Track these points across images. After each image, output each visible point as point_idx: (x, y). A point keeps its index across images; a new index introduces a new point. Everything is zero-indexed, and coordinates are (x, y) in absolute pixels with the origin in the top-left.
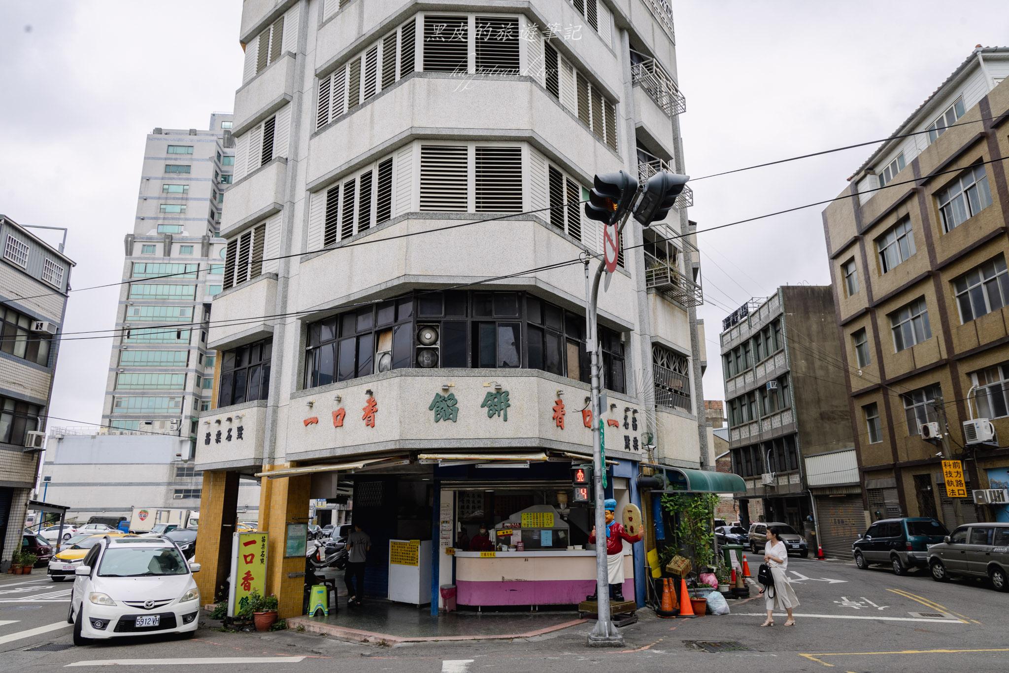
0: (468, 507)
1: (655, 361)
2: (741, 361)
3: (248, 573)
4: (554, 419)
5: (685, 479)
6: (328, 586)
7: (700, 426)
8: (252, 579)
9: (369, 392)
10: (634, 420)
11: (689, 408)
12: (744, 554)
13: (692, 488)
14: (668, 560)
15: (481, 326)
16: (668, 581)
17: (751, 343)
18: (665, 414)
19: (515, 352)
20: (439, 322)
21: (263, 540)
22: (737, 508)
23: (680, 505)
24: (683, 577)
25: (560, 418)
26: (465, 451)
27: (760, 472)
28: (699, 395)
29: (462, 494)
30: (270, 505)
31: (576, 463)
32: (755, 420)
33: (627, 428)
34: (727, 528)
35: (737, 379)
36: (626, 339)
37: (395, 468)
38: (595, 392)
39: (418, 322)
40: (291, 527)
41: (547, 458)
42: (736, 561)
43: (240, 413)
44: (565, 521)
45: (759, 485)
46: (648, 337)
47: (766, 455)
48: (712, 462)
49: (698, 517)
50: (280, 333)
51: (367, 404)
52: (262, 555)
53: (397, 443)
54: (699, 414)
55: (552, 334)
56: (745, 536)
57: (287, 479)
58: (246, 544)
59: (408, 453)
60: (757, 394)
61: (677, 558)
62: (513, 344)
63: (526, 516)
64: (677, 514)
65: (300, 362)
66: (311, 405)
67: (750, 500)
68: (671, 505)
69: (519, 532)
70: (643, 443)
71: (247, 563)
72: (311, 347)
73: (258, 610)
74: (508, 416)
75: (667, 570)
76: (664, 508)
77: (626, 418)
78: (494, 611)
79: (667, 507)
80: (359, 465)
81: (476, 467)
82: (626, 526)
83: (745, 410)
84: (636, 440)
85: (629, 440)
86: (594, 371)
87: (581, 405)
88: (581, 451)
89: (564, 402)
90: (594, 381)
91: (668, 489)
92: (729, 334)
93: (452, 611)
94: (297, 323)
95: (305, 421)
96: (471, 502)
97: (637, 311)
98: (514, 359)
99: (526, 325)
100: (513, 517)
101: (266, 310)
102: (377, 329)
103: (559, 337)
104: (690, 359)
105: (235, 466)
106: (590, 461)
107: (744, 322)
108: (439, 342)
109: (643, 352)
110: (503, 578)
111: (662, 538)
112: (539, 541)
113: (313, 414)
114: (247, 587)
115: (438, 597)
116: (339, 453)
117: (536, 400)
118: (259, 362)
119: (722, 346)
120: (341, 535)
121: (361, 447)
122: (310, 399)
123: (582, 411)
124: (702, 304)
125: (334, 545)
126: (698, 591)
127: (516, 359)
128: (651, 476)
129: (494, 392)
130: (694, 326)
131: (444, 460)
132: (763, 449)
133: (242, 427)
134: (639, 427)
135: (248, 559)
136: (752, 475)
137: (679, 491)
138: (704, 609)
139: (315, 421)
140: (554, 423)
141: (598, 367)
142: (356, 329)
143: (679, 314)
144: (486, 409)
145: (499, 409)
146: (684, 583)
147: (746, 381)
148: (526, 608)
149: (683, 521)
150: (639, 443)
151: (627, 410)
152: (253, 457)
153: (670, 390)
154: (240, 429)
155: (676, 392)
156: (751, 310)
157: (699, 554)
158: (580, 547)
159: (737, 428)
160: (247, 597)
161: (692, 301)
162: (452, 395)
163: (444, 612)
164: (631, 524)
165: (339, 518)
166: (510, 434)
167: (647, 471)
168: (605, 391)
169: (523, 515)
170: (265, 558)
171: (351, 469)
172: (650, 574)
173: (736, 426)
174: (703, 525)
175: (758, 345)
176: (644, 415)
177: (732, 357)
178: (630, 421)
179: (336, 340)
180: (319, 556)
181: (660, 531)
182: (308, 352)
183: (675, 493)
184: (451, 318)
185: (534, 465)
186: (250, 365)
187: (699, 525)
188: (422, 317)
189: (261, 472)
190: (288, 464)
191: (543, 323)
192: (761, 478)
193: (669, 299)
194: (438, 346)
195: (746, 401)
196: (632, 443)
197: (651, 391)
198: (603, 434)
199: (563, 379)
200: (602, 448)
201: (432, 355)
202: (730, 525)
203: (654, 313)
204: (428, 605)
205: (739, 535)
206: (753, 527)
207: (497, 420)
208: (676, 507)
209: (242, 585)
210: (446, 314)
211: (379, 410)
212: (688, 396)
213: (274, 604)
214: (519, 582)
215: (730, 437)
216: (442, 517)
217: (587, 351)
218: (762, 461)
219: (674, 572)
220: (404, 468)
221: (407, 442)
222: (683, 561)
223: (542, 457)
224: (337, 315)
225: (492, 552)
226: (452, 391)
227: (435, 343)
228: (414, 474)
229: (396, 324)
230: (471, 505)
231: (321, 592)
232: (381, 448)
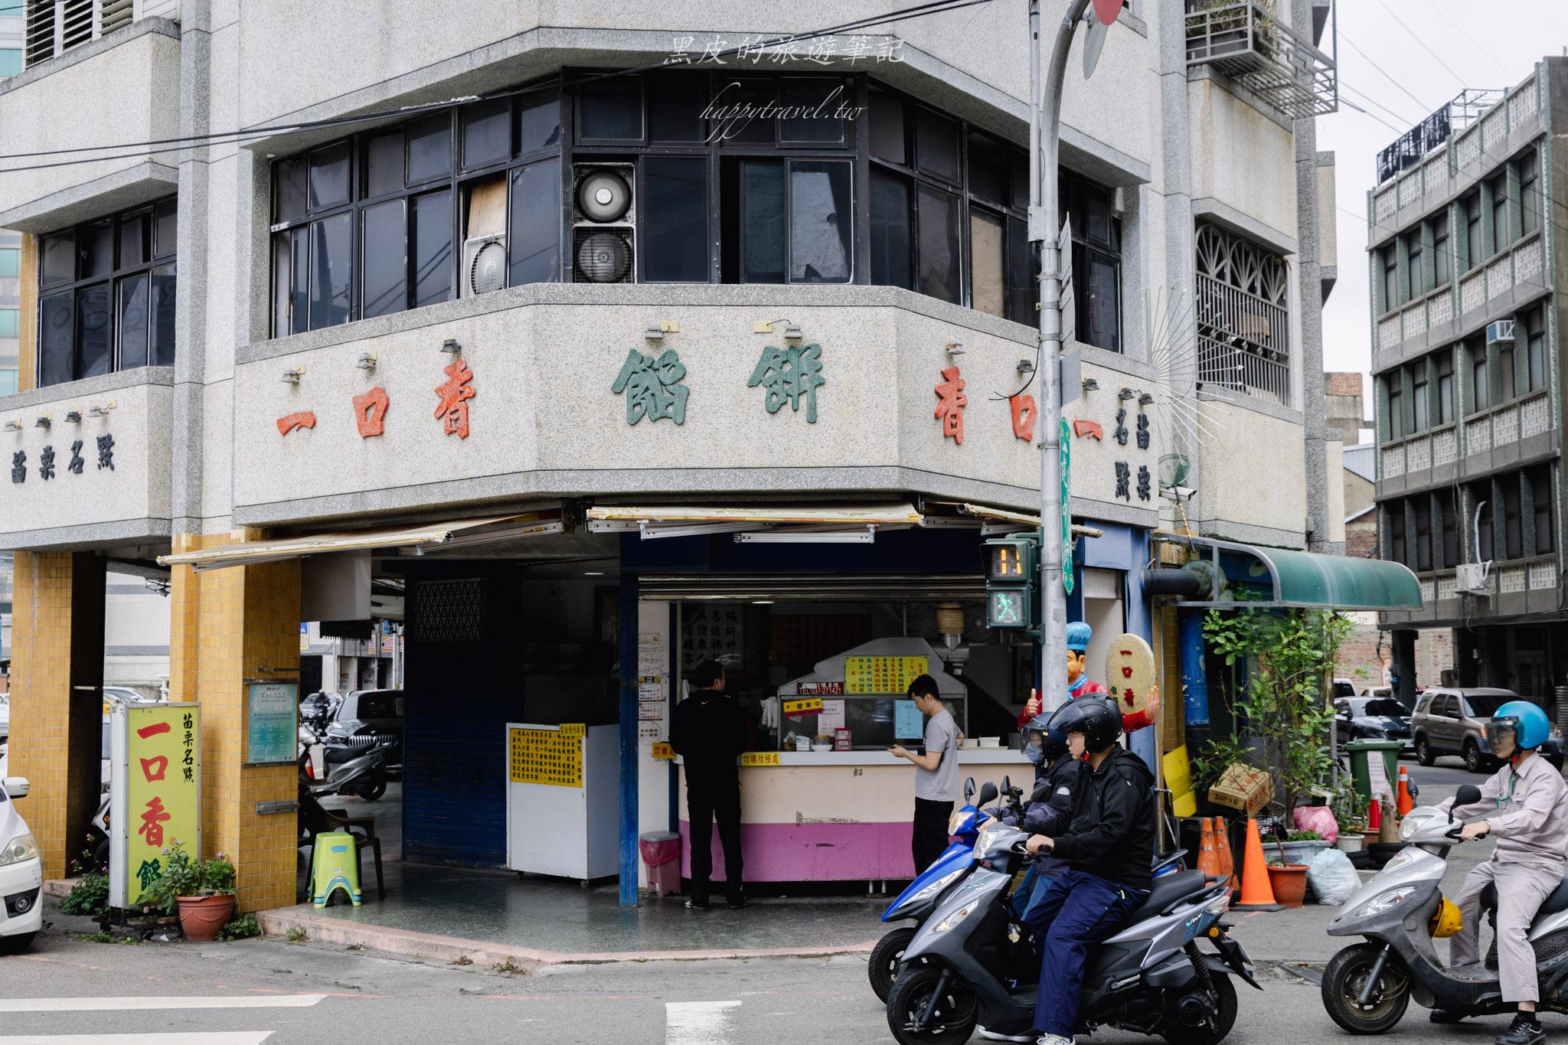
0: (702, 644)
1: (1201, 266)
2: (1422, 265)
3: (155, 803)
4: (937, 417)
5: (1268, 574)
6: (356, 835)
7: (1309, 438)
8: (166, 817)
9: (453, 347)
10: (1143, 421)
11: (1282, 388)
12: (1401, 764)
13: (1285, 596)
14: (1214, 776)
15: (747, 170)
16: (1214, 825)
17: (1453, 215)
18: (1222, 409)
19: (836, 239)
20: (633, 158)
21: (188, 724)
22: (1386, 652)
23: (1252, 640)
24: (1250, 814)
25: (954, 416)
26: (704, 500)
27: (1454, 559)
28: (1312, 355)
29: (690, 608)
30: (197, 635)
31: (993, 530)
32: (1447, 424)
33: (1122, 443)
34: (1357, 702)
35: (1407, 316)
36: (1126, 206)
37: (518, 545)
38: (1049, 347)
39: (576, 157)
40: (259, 692)
41: (919, 519)
42: (1383, 778)
43: (102, 401)
44: (957, 677)
45: (1448, 592)
46: (1185, 201)
47: (1472, 517)
48: (1336, 532)
49: (1296, 668)
50: (196, 185)
51: (446, 379)
52: (188, 759)
53: (532, 479)
54: (1308, 405)
55: (934, 192)
56: (1401, 723)
57: (240, 570)
58: (145, 733)
59: (558, 505)
60: (1460, 356)
61: (1236, 769)
62: (830, 219)
63: (857, 664)
64: (1240, 663)
65: (256, 265)
66: (294, 379)
67: (1421, 631)
68: (1228, 639)
69: (839, 705)
70: (1161, 482)
71: (150, 778)
72: (284, 226)
73: (187, 890)
74: (819, 411)
75: (1211, 798)
76: (1209, 648)
77: (1120, 418)
78: (777, 896)
79: (1217, 645)
80: (437, 534)
81: (737, 540)
82: (1114, 690)
83: (1423, 397)
84: (1144, 475)
85: (1127, 474)
86: (1048, 292)
87: (1009, 384)
88: (1005, 501)
89: (963, 375)
90: (1048, 318)
91: (1221, 600)
92: (1394, 192)
93: (671, 894)
94: (241, 160)
95: (280, 422)
96: (709, 632)
97: (1159, 129)
98: (833, 257)
99: (866, 169)
100: (823, 668)
101: (155, 123)
102: (464, 176)
103: (952, 200)
104: (1293, 261)
105: (97, 538)
106: (1031, 528)
107: (1438, 156)
108: (632, 213)
109: (1171, 242)
110: (799, 815)
111: (1200, 719)
112: (890, 727)
113: (301, 404)
114: (155, 837)
115: (635, 862)
116: (376, 504)
117: (893, 369)
118: (140, 265)
119: (1372, 223)
120: (360, 716)
121: (435, 489)
122: (292, 363)
123: (1011, 398)
124: (1335, 109)
125: (346, 741)
126: (1287, 848)
127: (839, 260)
128: (1179, 566)
129: (782, 345)
130: (1308, 169)
131: (653, 523)
132: (1464, 499)
133: (109, 437)
134: (1153, 439)
135: (153, 768)
136: (1431, 568)
137: (1251, 605)
138: (1301, 891)
139: (305, 422)
140: (939, 429)
141: (1060, 282)
142: (406, 177)
143: (1269, 135)
144: (762, 392)
145: (795, 394)
146: (1254, 829)
147: (1432, 320)
148: (856, 888)
149: (1258, 678)
150: (1154, 483)
151: (1125, 395)
152: (145, 514)
153: (1238, 343)
154: (106, 444)
155: (1252, 348)
156: (1458, 125)
157: (1294, 759)
158: (994, 742)
159: (1400, 445)
160: (156, 861)
161: (1306, 102)
162: (671, 353)
163: (651, 899)
164: (1128, 684)
165: (343, 676)
166: (823, 456)
167: (1169, 553)
168: (1073, 346)
169: (849, 662)
170: (194, 767)
171: (413, 546)
172: (1169, 809)
173: (1397, 439)
174: (1307, 690)
175: (1472, 223)
176: (1168, 409)
177: (1400, 255)
178: (1131, 424)
179: (353, 206)
180: (311, 768)
181: (1197, 702)
182: (276, 238)
183: (1238, 609)
184: (665, 148)
185: (886, 535)
186: (119, 273)
187: (1298, 687)
188: (589, 143)
189: (169, 552)
190: (240, 534)
191: (910, 162)
192: (1454, 576)
193: (1246, 95)
194: (631, 222)
195: (1429, 372)
196: (1133, 483)
197: (1187, 347)
198: (1068, 456)
199: (960, 311)
200: (1063, 491)
201: (615, 246)
202: (1364, 694)
203: (1204, 133)
204: (614, 880)
205: (1387, 720)
206: (1425, 700)
207: (791, 421)
208: (1241, 644)
209: (141, 831)
210: (650, 138)
211: (480, 392)
212: (1283, 359)
213: (226, 878)
214: (840, 827)
215: (1379, 469)
216: (644, 668)
217: (1032, 238)
218: (1460, 530)
219: (1228, 804)
220: (547, 542)
221: (556, 475)
222: (1253, 776)
223: (907, 515)
224: (350, 137)
225: (772, 754)
226: (672, 343)
227: (622, 215)
228: (566, 561)
229: (517, 162)
230: (709, 639)
231: (342, 849)
232: (490, 491)
